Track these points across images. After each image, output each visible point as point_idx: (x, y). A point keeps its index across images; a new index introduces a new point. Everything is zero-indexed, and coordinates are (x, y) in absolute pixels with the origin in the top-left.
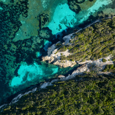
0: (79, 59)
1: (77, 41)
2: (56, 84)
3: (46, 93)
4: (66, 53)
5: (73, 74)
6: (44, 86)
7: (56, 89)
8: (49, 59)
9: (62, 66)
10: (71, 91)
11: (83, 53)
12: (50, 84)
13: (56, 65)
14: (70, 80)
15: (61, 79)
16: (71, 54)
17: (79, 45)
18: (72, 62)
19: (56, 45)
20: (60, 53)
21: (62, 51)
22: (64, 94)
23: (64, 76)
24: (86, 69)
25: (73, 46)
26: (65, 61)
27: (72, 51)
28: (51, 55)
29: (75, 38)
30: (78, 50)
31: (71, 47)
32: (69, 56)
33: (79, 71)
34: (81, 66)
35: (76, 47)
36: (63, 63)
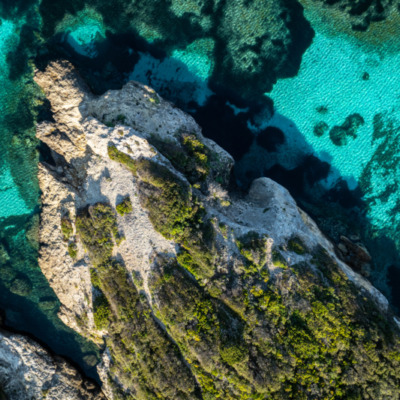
1: (275, 308)
4: (141, 244)
8: (64, 118)
16: (146, 288)
18: (91, 315)
19: (186, 138)
20: (131, 189)
21: (150, 202)
25: (216, 290)
26: (82, 251)
27: (175, 288)
28: (94, 121)
29: (291, 281)
30: (197, 338)
31: (203, 265)
32: (128, 276)
33: (40, 384)
34: (92, 387)
35: (219, 317)
36: (66, 240)
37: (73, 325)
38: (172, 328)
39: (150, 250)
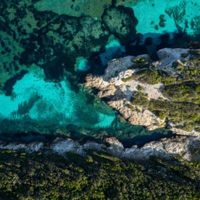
0: (179, 118)
1: (196, 72)
2: (95, 158)
3: (60, 171)
4: (153, 91)
5: (147, 149)
7: (91, 171)
8: (103, 86)
9: (126, 116)
10: (126, 193)
11: (197, 109)
12: (80, 151)
13: (114, 109)
14: (132, 161)
15: (111, 148)
16: (165, 98)
17: (197, 85)
18: (158, 119)
19: (135, 60)
20: (137, 83)
21: (145, 80)
22: (105, 193)
23: (120, 145)
24: (181, 150)
25: (180, 81)
26: (140, 108)
27: (172, 91)
28: (112, 79)
29: (192, 63)
30: (188, 95)
31: (172, 79)
32: (158, 101)
33: (162, 148)
34: (173, 137)
35: (187, 85)
36: (134, 110)
37: (155, 127)
38: (180, 99)
39: (157, 90)
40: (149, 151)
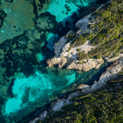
0: (108, 53)
2: (78, 101)
3: (65, 120)
4: (86, 47)
5: (102, 79)
6: (58, 106)
7: (80, 109)
8: (58, 62)
9: (80, 69)
10: (106, 109)
11: (115, 42)
12: (68, 102)
13: (72, 69)
14: (99, 90)
15: (83, 91)
16: (95, 47)
17: (107, 30)
18: (98, 60)
19: (67, 37)
20: (75, 48)
21: (79, 44)
22: (95, 116)
23: (87, 86)
24: (120, 68)
25: (97, 33)
26: (85, 60)
27: (95, 41)
28: (61, 54)
29: (97, 20)
30: (105, 38)
31: (92, 35)
32: (92, 50)
33: (110, 74)
34: (112, 65)
35: (102, 33)
36: (83, 64)
37: (99, 65)
39: (88, 46)
40: (104, 79)
